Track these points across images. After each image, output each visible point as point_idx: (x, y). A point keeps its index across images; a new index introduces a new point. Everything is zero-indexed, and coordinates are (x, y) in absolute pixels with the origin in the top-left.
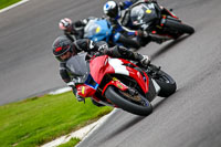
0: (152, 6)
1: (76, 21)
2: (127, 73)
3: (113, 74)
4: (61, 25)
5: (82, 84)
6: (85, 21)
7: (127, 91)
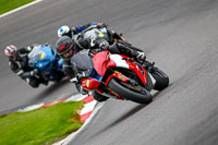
0: (104, 30)
1: (20, 48)
4: (6, 51)
6: (29, 48)
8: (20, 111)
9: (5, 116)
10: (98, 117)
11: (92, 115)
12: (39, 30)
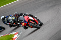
2: (33, 19)
3: (30, 20)
5: (23, 22)
7: (34, 23)
10: (18, 39)
11: (17, 38)
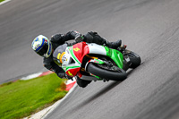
8: (23, 79)
9: (10, 83)
12: (41, 11)
